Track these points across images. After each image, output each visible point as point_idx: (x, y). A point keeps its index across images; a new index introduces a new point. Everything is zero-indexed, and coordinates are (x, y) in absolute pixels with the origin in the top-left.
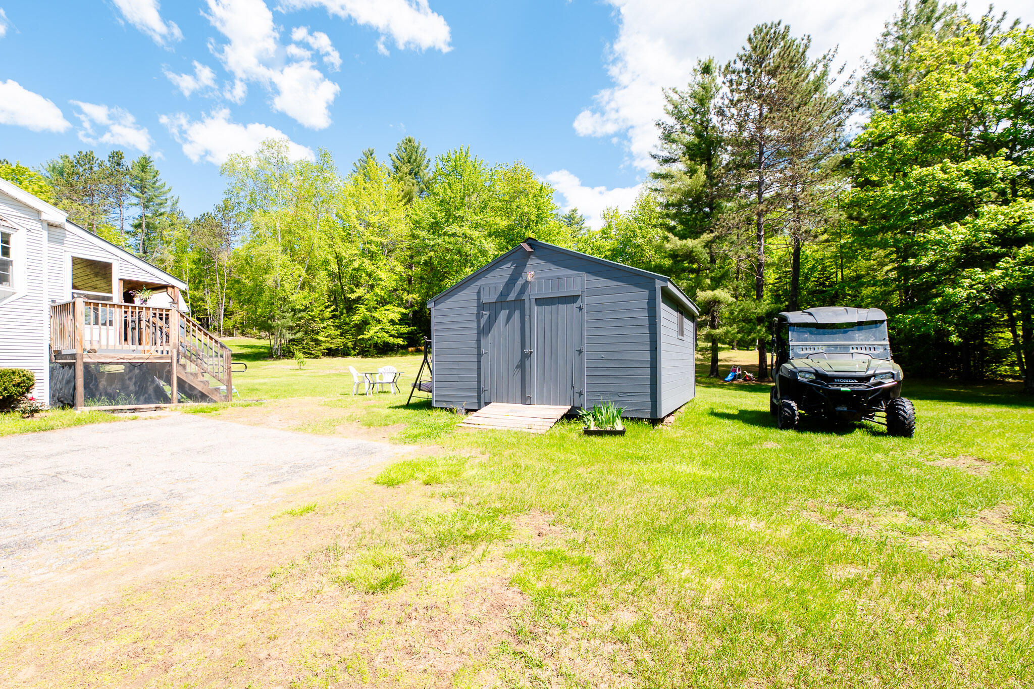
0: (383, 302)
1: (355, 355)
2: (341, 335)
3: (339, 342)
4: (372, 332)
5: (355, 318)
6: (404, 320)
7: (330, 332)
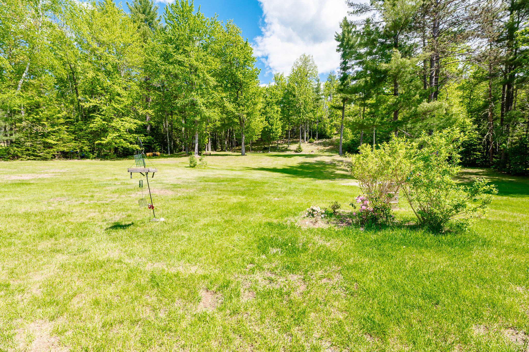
0: (120, 115)
1: (95, 158)
2: (75, 139)
3: (72, 146)
4: (109, 139)
5: (91, 125)
6: (141, 130)
7: (62, 136)
